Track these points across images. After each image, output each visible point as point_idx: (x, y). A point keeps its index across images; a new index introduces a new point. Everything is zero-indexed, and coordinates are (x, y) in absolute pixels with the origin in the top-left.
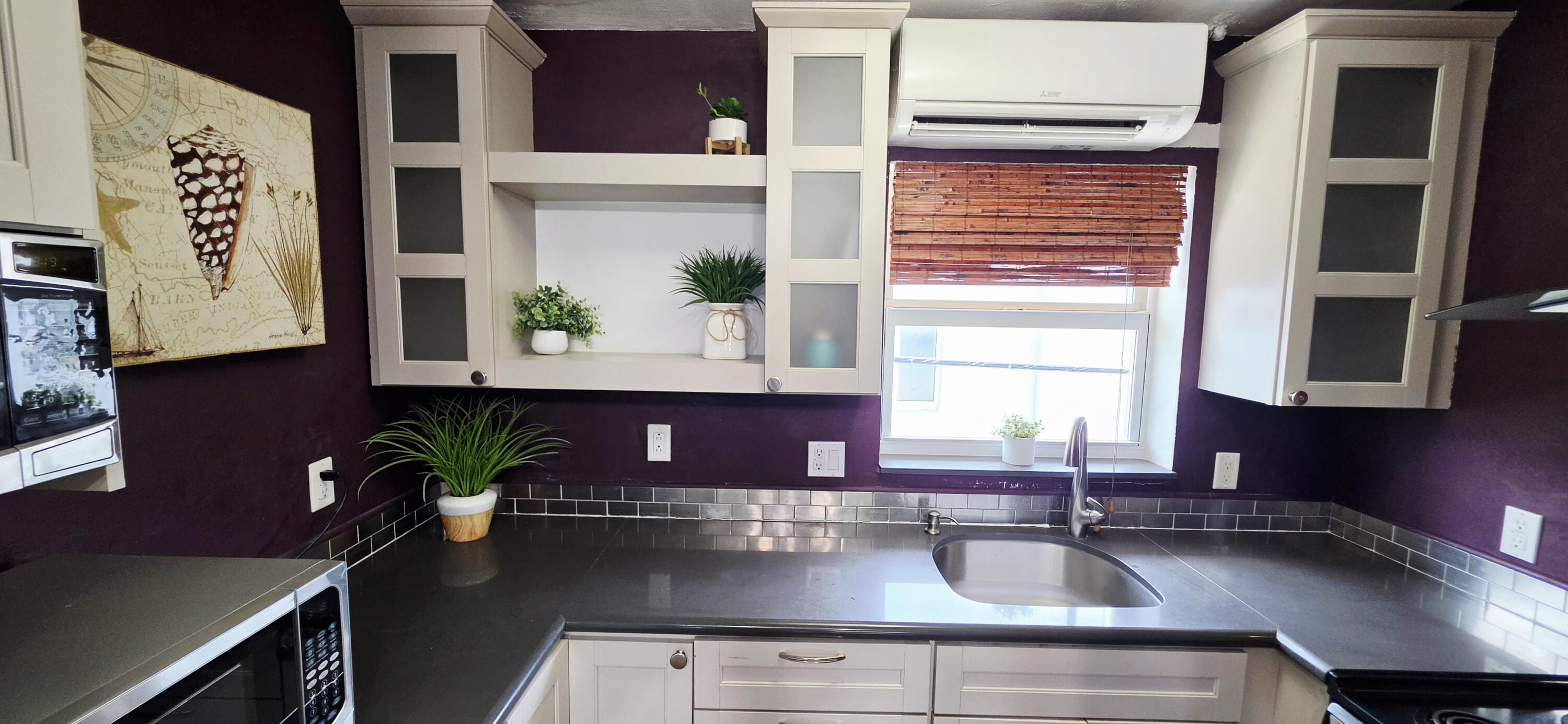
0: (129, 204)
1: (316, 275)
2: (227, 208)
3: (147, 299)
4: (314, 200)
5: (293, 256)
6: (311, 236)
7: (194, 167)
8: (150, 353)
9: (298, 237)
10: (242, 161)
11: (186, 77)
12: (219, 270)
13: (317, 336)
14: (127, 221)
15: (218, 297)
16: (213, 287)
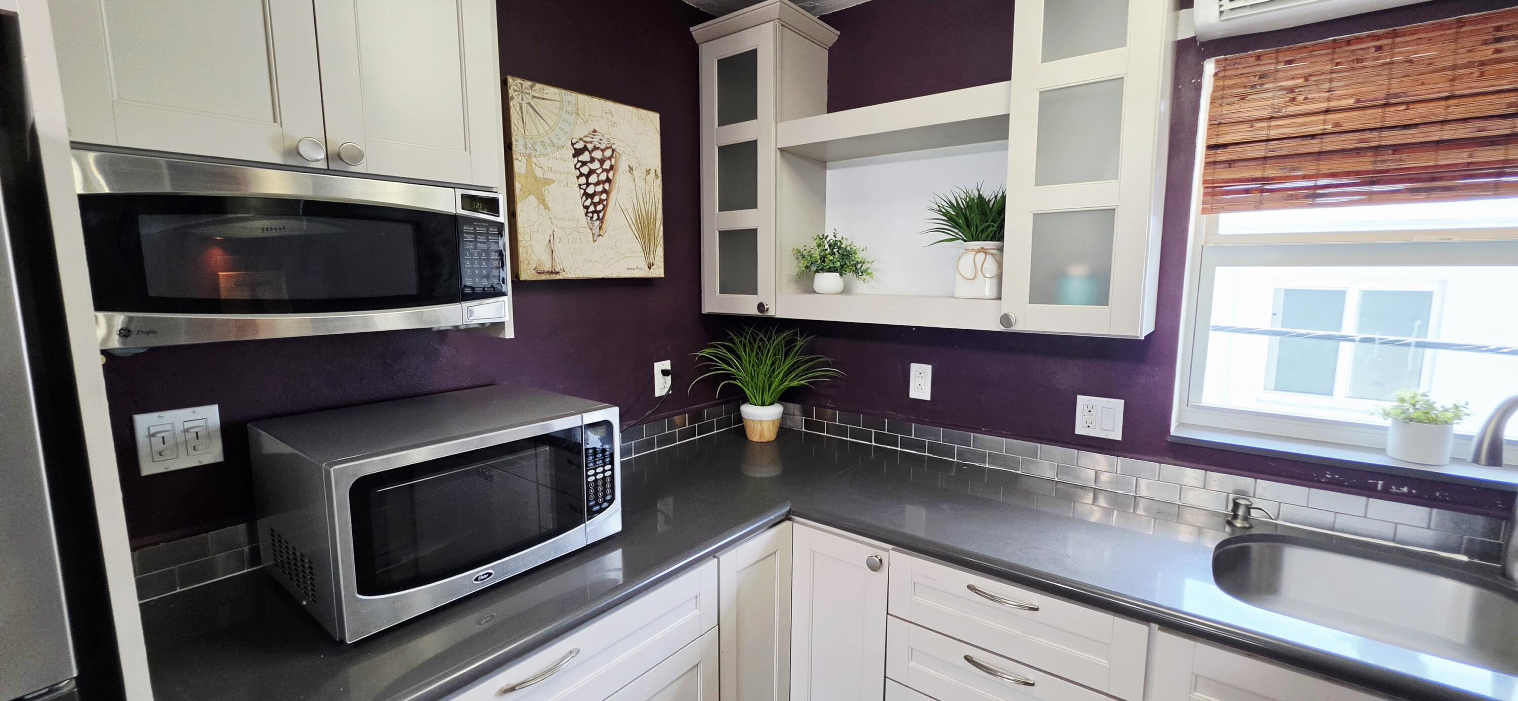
0: (548, 182)
1: (660, 227)
2: (604, 182)
3: (557, 240)
4: (660, 175)
5: (645, 216)
6: (657, 200)
7: (585, 157)
8: (557, 273)
9: (648, 201)
10: (613, 151)
11: (583, 100)
12: (598, 223)
13: (658, 271)
14: (549, 193)
15: (596, 240)
16: (593, 234)
